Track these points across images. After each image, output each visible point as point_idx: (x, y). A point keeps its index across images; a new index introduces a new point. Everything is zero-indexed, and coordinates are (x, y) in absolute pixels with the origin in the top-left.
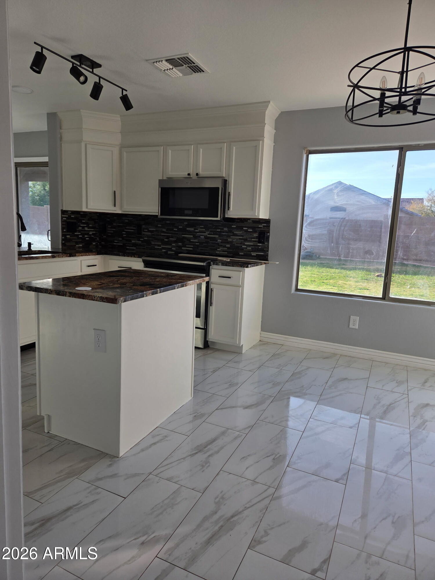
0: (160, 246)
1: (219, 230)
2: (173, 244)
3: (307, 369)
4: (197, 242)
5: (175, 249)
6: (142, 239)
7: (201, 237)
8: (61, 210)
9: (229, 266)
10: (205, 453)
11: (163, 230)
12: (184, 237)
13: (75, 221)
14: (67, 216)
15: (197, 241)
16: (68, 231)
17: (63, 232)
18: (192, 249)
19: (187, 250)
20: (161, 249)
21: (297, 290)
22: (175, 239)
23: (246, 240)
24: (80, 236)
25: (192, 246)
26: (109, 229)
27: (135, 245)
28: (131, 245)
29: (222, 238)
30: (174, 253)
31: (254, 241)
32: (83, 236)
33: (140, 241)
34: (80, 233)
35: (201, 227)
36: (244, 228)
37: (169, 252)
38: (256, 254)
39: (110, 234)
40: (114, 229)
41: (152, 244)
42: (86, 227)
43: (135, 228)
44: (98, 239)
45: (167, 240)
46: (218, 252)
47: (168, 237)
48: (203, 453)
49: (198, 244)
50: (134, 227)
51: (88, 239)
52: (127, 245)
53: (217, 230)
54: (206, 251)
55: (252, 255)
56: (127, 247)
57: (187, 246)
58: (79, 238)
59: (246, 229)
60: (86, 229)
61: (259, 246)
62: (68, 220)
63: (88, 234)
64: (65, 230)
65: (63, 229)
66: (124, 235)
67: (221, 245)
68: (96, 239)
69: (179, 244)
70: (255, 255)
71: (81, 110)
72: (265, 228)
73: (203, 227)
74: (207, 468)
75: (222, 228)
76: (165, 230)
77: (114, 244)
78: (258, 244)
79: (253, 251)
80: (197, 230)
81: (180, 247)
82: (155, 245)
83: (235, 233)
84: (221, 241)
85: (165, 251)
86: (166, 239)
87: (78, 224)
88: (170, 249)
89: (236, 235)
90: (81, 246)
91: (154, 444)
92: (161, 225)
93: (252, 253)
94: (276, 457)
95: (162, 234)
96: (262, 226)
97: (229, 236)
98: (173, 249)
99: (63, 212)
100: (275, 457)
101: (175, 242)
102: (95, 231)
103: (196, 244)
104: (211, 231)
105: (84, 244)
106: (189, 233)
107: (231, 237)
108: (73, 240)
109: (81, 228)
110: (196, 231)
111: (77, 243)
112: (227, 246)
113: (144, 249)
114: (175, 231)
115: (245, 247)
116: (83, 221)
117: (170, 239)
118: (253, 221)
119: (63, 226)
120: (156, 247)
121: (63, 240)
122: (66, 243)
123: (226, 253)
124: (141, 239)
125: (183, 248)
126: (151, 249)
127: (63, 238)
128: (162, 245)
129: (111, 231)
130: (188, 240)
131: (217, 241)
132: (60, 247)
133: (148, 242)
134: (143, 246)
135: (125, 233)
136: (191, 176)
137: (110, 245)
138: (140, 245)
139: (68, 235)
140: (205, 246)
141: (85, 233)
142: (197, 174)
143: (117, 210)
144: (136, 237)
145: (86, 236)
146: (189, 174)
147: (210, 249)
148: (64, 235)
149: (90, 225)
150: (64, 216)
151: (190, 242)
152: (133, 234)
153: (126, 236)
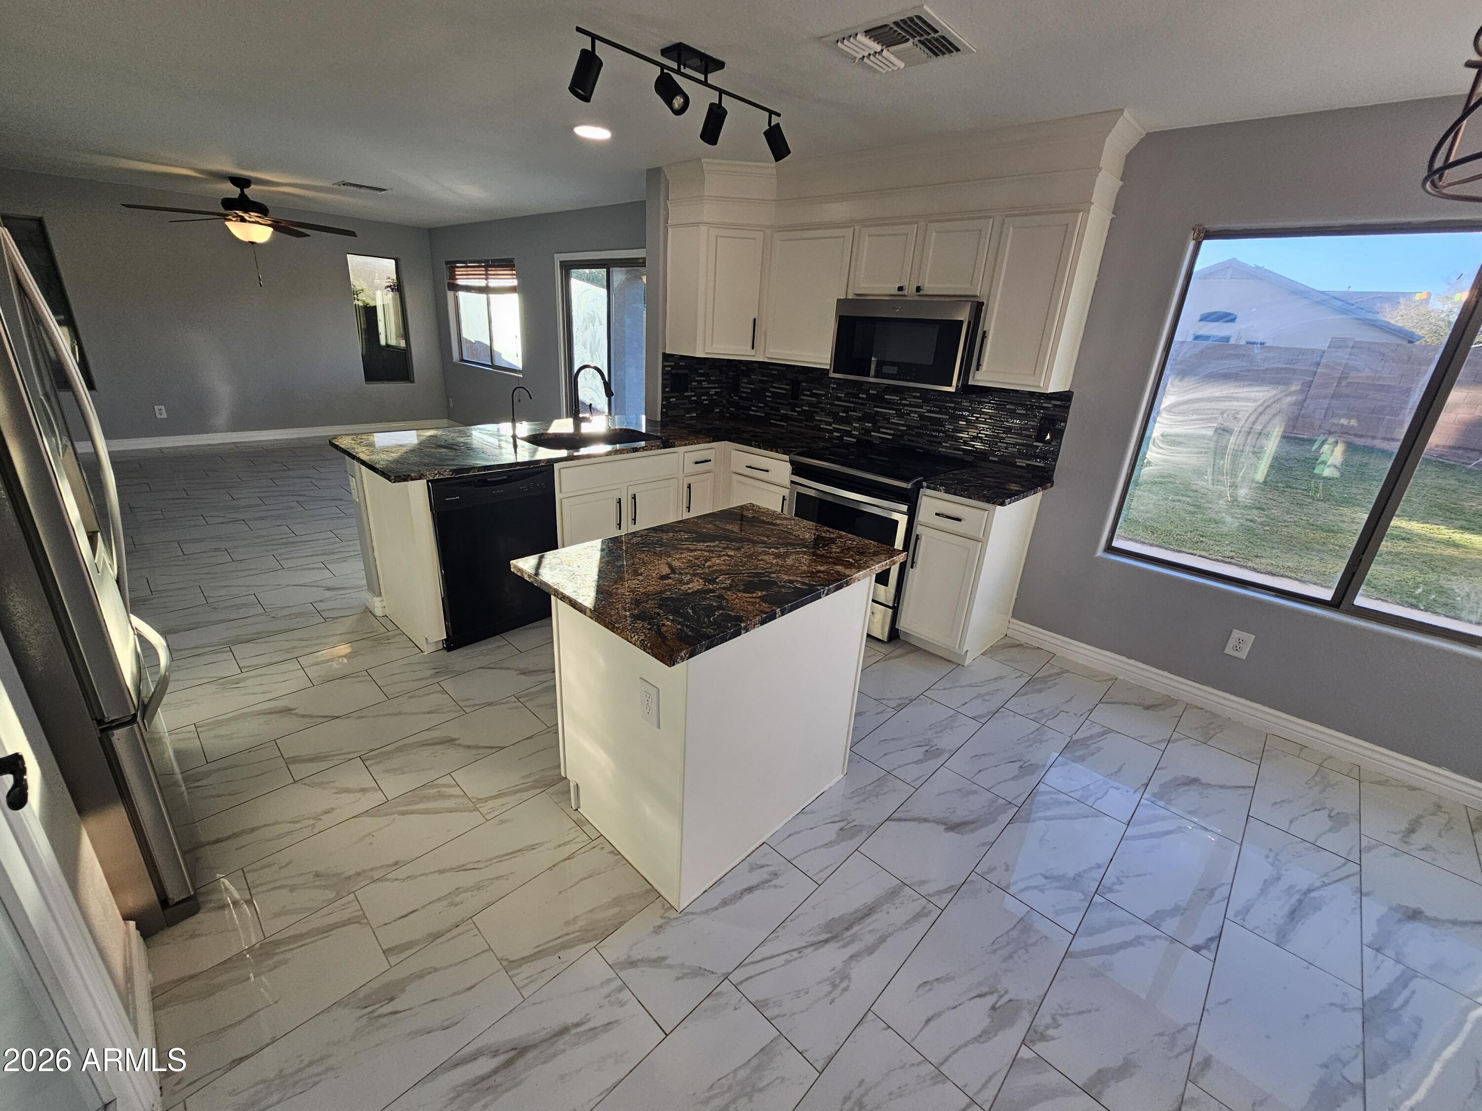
0: (831, 426)
2: (854, 424)
3: (1103, 735)
4: (903, 425)
5: (857, 433)
6: (800, 410)
7: (912, 415)
8: (663, 352)
9: (961, 496)
10: (844, 946)
11: (839, 395)
12: (877, 411)
13: (686, 371)
14: (673, 364)
15: (903, 422)
16: (672, 391)
17: (663, 392)
18: (891, 437)
19: (880, 438)
20: (832, 432)
21: (1110, 549)
22: (861, 415)
24: (693, 398)
25: (892, 432)
26: (744, 385)
27: (785, 418)
28: (780, 418)
30: (855, 440)
31: (1026, 436)
32: (699, 397)
33: (795, 411)
34: (693, 394)
35: (914, 394)
36: (1007, 406)
37: (845, 438)
38: (1027, 464)
39: (745, 395)
40: (753, 386)
41: (817, 420)
42: (704, 381)
43: (788, 387)
44: (724, 401)
45: (844, 415)
46: (945, 450)
47: (847, 410)
48: (841, 943)
49: (905, 428)
50: (787, 385)
51: (707, 402)
52: (771, 416)
53: (948, 405)
54: (917, 445)
55: (1018, 464)
56: (772, 421)
57: (881, 430)
58: (691, 402)
59: (1013, 407)
60: (705, 384)
61: (1037, 447)
62: (674, 372)
63: (707, 394)
64: (667, 390)
65: (664, 386)
66: (768, 399)
67: (953, 437)
68: (721, 401)
69: (866, 424)
70: (1025, 465)
71: (703, 160)
72: (1057, 409)
73: (919, 395)
74: (841, 994)
76: (843, 395)
77: (751, 413)
78: (1035, 444)
79: (1021, 455)
80: (905, 399)
81: (867, 431)
82: (821, 421)
84: (952, 427)
85: (838, 435)
86: (843, 412)
87: (692, 376)
88: (849, 434)
90: (695, 415)
91: (750, 890)
93: (1017, 460)
94: (999, 1004)
95: (836, 402)
96: (1051, 406)
98: (853, 432)
99: (666, 357)
100: (997, 1002)
101: (859, 419)
102: (720, 388)
103: (901, 428)
104: (934, 406)
105: (699, 412)
106: (889, 404)
108: (681, 406)
109: (695, 384)
110: (904, 402)
111: (688, 411)
113: (802, 427)
114: (862, 398)
115: (1005, 445)
116: (700, 371)
117: (850, 413)
118: (1030, 393)
119: (665, 382)
120: (822, 426)
121: (663, 406)
122: (668, 412)
124: (797, 409)
125: (872, 433)
126: (813, 428)
127: (664, 403)
128: (834, 423)
129: (747, 388)
130: (885, 419)
131: (944, 426)
132: (659, 419)
133: (809, 416)
134: (801, 421)
135: (770, 394)
136: (905, 292)
137: (743, 413)
138: (794, 420)
139: (673, 397)
140: (918, 435)
141: (703, 393)
142: (919, 288)
143: (758, 356)
144: (789, 404)
145: (704, 398)
146: (901, 288)
147: (928, 441)
148: (665, 398)
149: (712, 378)
150: (668, 363)
151: (889, 422)
152: (783, 397)
153: (771, 399)
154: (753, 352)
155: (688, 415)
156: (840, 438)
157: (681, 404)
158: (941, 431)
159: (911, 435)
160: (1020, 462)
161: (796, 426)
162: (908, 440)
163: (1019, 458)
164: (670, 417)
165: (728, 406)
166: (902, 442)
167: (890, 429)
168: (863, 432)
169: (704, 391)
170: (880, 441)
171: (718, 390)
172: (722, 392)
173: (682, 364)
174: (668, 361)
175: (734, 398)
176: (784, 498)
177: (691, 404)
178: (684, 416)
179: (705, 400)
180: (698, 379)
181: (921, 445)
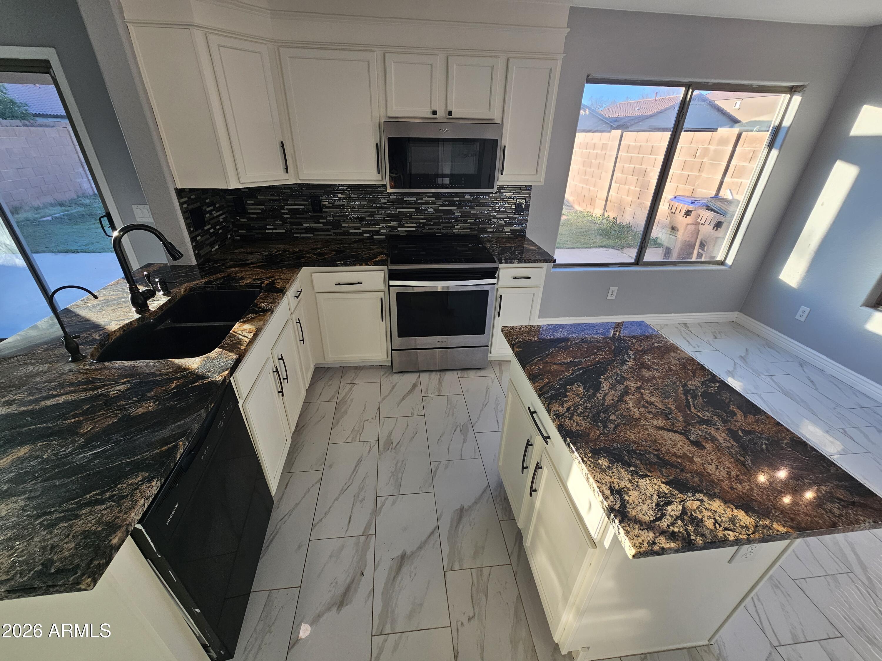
0: (360, 229)
1: (458, 199)
2: (381, 225)
4: (422, 219)
5: (385, 231)
6: (325, 221)
7: (429, 210)
8: (175, 189)
12: (399, 212)
13: (198, 205)
14: (186, 200)
15: (423, 217)
16: (196, 229)
17: (190, 233)
18: (415, 229)
19: (406, 231)
20: (361, 234)
22: (386, 217)
25: (415, 225)
26: (250, 207)
27: (308, 230)
28: (304, 231)
29: (462, 210)
30: (384, 237)
31: (508, 212)
32: (215, 229)
33: (320, 223)
34: (209, 226)
37: (375, 237)
38: (511, 229)
39: (255, 216)
40: (263, 207)
41: (344, 227)
42: (213, 210)
43: (307, 203)
44: (231, 226)
45: (370, 218)
46: (457, 231)
47: (372, 214)
49: (425, 221)
50: (303, 201)
52: (293, 231)
53: (455, 199)
54: (436, 231)
56: (295, 235)
57: (405, 225)
58: (211, 235)
60: (215, 214)
61: (516, 218)
62: (190, 207)
63: (219, 223)
64: (192, 229)
65: (188, 226)
66: (285, 216)
67: (461, 221)
68: (229, 226)
69: (392, 223)
70: (509, 230)
72: (525, 193)
77: (267, 231)
78: (514, 216)
79: (507, 225)
80: (422, 200)
81: (394, 228)
82: (349, 227)
84: (460, 214)
85: (368, 235)
86: (368, 217)
87: (204, 208)
88: (378, 233)
90: (217, 247)
93: (504, 228)
95: (360, 210)
97: (473, 207)
98: (381, 231)
99: (180, 193)
101: (384, 220)
102: (225, 213)
103: (421, 221)
104: (445, 201)
105: (219, 243)
106: (409, 205)
109: (208, 215)
110: (420, 201)
111: (212, 245)
112: (469, 221)
113: (331, 235)
115: (496, 220)
116: (208, 201)
117: (375, 216)
119: (187, 222)
120: (350, 231)
121: (195, 248)
122: (200, 252)
123: (469, 230)
124: (321, 221)
125: (398, 229)
126: (340, 234)
127: (194, 244)
128: (362, 226)
129: (255, 209)
130: (407, 216)
131: (454, 214)
132: (194, 262)
133: (336, 225)
134: (329, 230)
135: (287, 211)
136: (437, 116)
137: (257, 234)
138: (321, 230)
139: (198, 236)
140: (435, 224)
141: (216, 223)
142: (450, 113)
143: (291, 180)
144: (312, 217)
145: (218, 227)
146: (435, 113)
147: (444, 227)
148: (193, 239)
149: (217, 205)
150: (182, 200)
151: (411, 218)
152: (303, 212)
153: (288, 216)
154: (286, 176)
155: (213, 250)
156: (371, 238)
157: (206, 240)
158: (454, 218)
159: (430, 225)
160: (507, 229)
161: (324, 235)
162: (429, 229)
164: (203, 256)
165: (236, 229)
166: (424, 231)
167: (413, 223)
168: (390, 229)
169: (216, 220)
170: (406, 233)
171: (224, 216)
172: (226, 217)
173: (193, 197)
174: (182, 198)
175: (242, 220)
176: (382, 299)
177: (211, 237)
178: (211, 251)
179: (219, 229)
180: (208, 209)
181: (439, 231)
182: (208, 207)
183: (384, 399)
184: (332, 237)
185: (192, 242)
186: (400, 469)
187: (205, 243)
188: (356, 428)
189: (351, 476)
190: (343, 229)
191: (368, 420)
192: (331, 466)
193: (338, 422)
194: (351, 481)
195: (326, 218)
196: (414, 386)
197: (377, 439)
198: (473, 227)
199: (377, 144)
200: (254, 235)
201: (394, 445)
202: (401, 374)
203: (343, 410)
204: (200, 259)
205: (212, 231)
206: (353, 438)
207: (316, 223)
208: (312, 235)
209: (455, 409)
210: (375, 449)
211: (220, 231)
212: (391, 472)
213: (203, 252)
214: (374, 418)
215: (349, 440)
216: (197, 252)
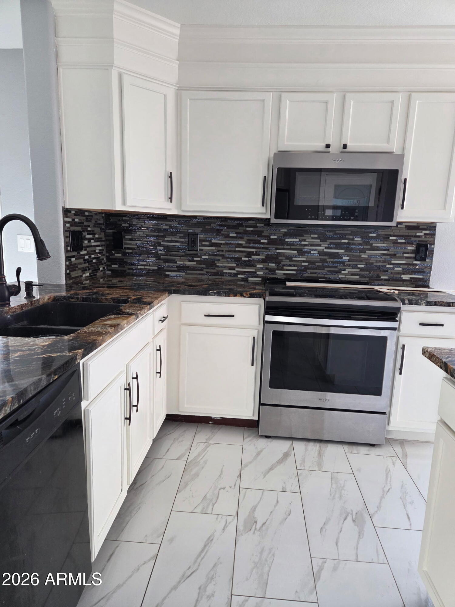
0: (234, 270)
1: (346, 241)
2: (258, 266)
4: (304, 262)
5: (262, 273)
6: (199, 259)
7: (312, 252)
8: (63, 207)
11: (240, 242)
12: (279, 253)
13: (80, 229)
15: (304, 259)
16: (73, 250)
17: (67, 251)
18: (294, 272)
19: (284, 274)
20: (236, 275)
22: (264, 257)
23: (394, 256)
25: (295, 268)
27: (181, 268)
28: (176, 269)
29: (351, 253)
31: (407, 258)
32: (90, 257)
33: (194, 261)
34: (85, 252)
35: (312, 236)
36: (391, 238)
37: (249, 279)
38: (411, 278)
39: (130, 251)
41: (218, 267)
42: (92, 239)
43: (183, 240)
44: (105, 259)
45: (247, 259)
46: (343, 276)
47: (249, 254)
49: (307, 264)
50: (180, 237)
52: (165, 268)
53: (343, 241)
54: (319, 275)
55: (403, 279)
56: (167, 273)
57: (285, 268)
58: (85, 261)
60: (93, 243)
61: (416, 265)
62: (72, 228)
64: (69, 248)
65: (66, 245)
66: (160, 252)
67: (349, 266)
68: (103, 259)
69: (270, 264)
70: (408, 279)
72: (427, 236)
73: (316, 236)
75: (351, 237)
76: (244, 242)
78: (415, 262)
79: (405, 272)
80: (305, 240)
81: (272, 270)
82: (223, 267)
83: (374, 245)
84: (348, 258)
85: (243, 276)
86: (246, 257)
87: (84, 234)
88: (254, 274)
89: (377, 249)
90: (88, 274)
92: (237, 233)
93: (402, 276)
95: (237, 249)
96: (422, 234)
97: (363, 251)
98: (258, 273)
99: (66, 212)
101: (263, 261)
102: (102, 246)
103: (303, 264)
104: (331, 243)
105: (90, 271)
106: (291, 246)
107: (367, 252)
109: (86, 242)
110: (303, 243)
111: (84, 270)
112: (359, 266)
113: (204, 275)
114: (263, 243)
115: (391, 266)
116: (89, 229)
117: (253, 257)
118: (406, 226)
119: (68, 240)
120: (225, 271)
121: (67, 267)
122: (72, 273)
124: (195, 259)
125: (277, 271)
126: (214, 274)
127: (67, 263)
128: (238, 266)
129: (131, 244)
130: (287, 258)
131: (341, 258)
132: (64, 282)
133: (211, 264)
134: (201, 270)
135: (163, 248)
136: (330, 149)
137: (129, 269)
138: (194, 269)
139: (73, 257)
140: (318, 268)
141: (92, 251)
142: (345, 146)
143: (172, 210)
144: (186, 255)
145: (93, 256)
146: (328, 146)
147: (329, 271)
148: (68, 258)
149: (97, 236)
150: (67, 219)
151: (291, 260)
152: (179, 249)
153: (163, 253)
154: (168, 205)
155: (84, 276)
156: (245, 280)
157: (80, 264)
158: (341, 263)
161: (196, 274)
162: (311, 273)
163: (404, 274)
164: (74, 278)
165: (109, 263)
166: (305, 275)
167: (294, 266)
168: (267, 271)
169: (92, 249)
171: (100, 248)
172: (103, 250)
173: (77, 220)
174: (67, 217)
175: (116, 255)
176: (254, 338)
177: (85, 263)
178: (81, 276)
179: (94, 258)
180: (88, 236)
181: (323, 276)
182: (88, 234)
183: (246, 466)
184: (203, 276)
185: (66, 261)
186: (266, 560)
187: (77, 267)
188: (208, 496)
189: (197, 558)
190: (216, 268)
191: (224, 488)
192: (171, 540)
193: (186, 485)
194: (197, 564)
195: (201, 257)
196: (286, 455)
197: (235, 514)
198: (363, 273)
199: (265, 177)
200: (125, 271)
201: (259, 525)
202: (269, 440)
203: (193, 472)
204: (69, 280)
205: (87, 257)
206: (204, 508)
207: (190, 261)
208: (184, 274)
209: (343, 491)
210: (232, 528)
211: (94, 261)
212: (254, 562)
213: (74, 274)
214: (233, 487)
215: (199, 510)
216: (68, 271)
